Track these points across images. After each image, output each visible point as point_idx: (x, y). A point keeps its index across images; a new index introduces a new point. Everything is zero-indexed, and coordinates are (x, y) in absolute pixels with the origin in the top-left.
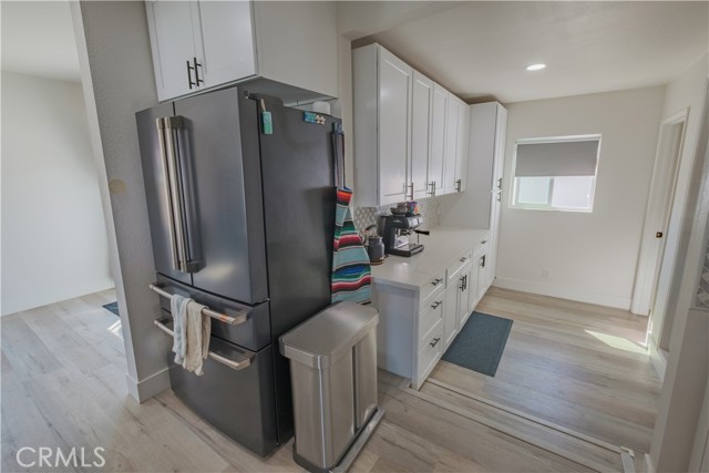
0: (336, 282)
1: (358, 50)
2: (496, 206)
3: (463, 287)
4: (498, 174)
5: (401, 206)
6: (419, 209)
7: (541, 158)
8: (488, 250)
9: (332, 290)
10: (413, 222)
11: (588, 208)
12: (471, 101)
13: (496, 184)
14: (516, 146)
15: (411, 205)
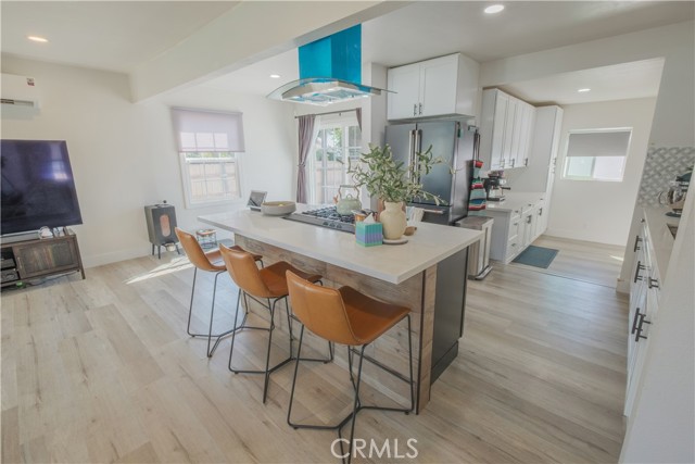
0: (471, 206)
1: (486, 91)
2: (551, 176)
3: (529, 222)
4: (554, 155)
5: (494, 172)
6: (504, 175)
7: (585, 143)
8: (544, 204)
9: (468, 209)
10: (502, 182)
11: (620, 179)
12: (537, 105)
13: (552, 161)
14: (568, 135)
15: (500, 172)
